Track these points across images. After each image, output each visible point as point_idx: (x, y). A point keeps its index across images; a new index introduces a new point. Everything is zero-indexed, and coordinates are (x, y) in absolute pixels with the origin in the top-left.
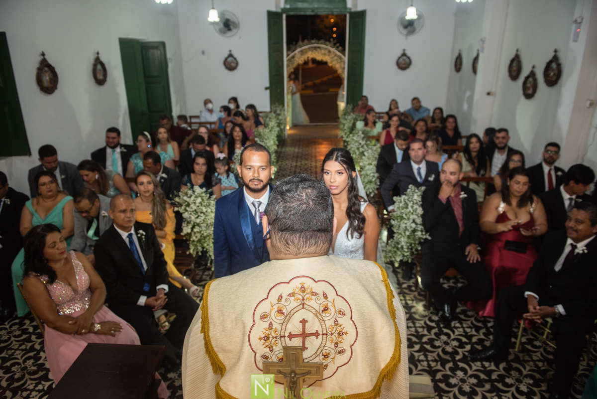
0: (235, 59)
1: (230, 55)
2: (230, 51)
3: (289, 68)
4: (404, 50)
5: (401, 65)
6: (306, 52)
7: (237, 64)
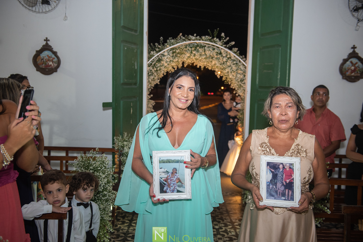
0: (55, 53)
1: (47, 47)
2: (47, 40)
3: (152, 77)
4: (354, 47)
5: (348, 74)
6: (181, 53)
7: (59, 62)
